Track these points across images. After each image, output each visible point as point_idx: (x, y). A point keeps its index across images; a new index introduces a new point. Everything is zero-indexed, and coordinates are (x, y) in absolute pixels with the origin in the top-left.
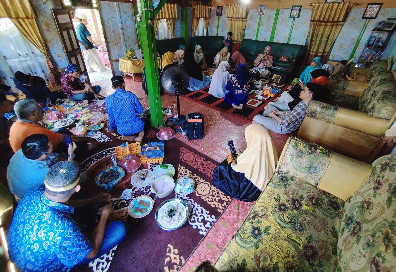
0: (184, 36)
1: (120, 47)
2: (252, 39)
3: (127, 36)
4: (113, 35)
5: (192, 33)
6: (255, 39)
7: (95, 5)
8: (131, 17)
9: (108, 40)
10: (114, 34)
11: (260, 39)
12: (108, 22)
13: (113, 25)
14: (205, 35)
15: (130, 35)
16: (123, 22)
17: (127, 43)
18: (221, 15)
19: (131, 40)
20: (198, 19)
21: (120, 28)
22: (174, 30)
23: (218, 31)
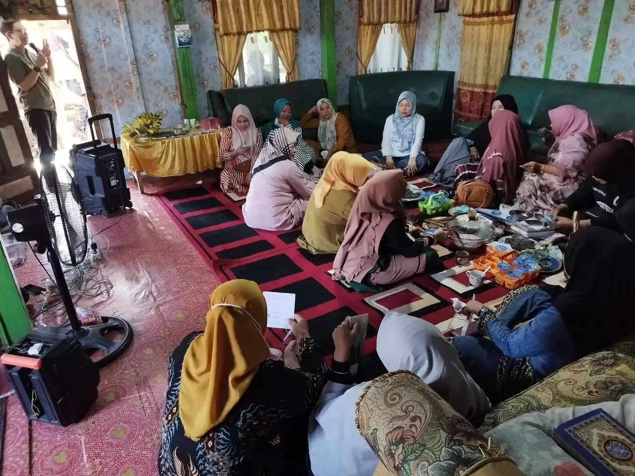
0: (326, 77)
1: (130, 106)
2: (532, 76)
3: (150, 80)
4: (110, 80)
5: (357, 66)
6: (540, 75)
7: (63, 11)
8: (163, 33)
9: (96, 90)
10: (112, 76)
11: (558, 74)
12: (96, 48)
13: (108, 54)
14: (404, 69)
15: (157, 76)
16: (139, 46)
17: (149, 96)
18: (446, 10)
19: (162, 88)
20: (377, 27)
21: (129, 60)
22: (293, 63)
23: (437, 57)
